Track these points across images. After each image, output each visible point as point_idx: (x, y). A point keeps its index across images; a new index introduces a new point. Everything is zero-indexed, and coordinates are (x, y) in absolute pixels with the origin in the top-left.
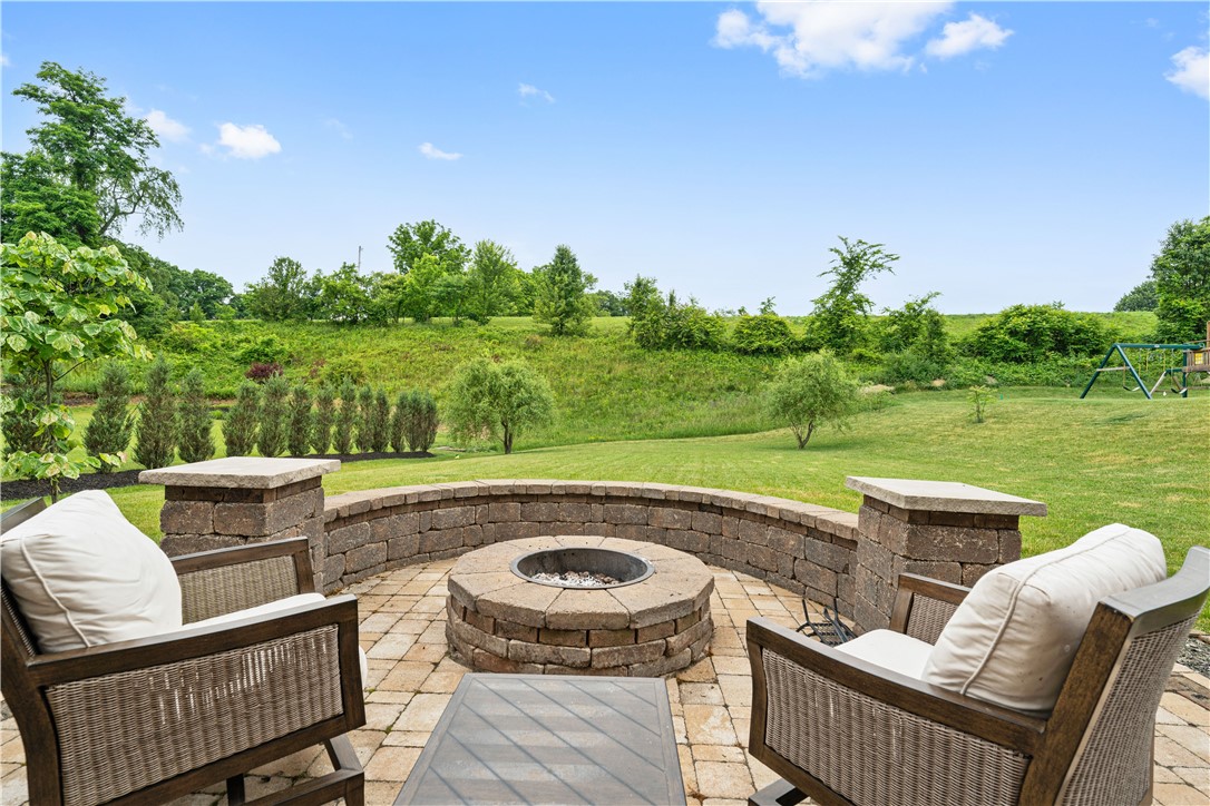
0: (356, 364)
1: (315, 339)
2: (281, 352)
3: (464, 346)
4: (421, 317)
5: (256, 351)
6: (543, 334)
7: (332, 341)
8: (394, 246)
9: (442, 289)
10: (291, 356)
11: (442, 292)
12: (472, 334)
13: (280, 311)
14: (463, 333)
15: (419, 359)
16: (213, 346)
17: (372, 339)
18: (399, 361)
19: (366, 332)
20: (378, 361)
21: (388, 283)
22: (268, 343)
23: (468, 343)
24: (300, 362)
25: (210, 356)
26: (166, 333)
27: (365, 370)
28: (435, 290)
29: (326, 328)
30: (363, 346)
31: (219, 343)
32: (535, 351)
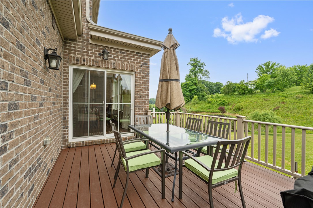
0: (241, 105)
1: (234, 99)
2: (226, 103)
3: (273, 99)
4: (263, 91)
5: (221, 103)
6: (306, 93)
7: (238, 99)
8: (257, 71)
9: (267, 83)
10: (229, 103)
11: (267, 84)
12: (277, 95)
13: (228, 93)
14: (274, 94)
15: (259, 103)
16: (214, 102)
17: (248, 98)
18: (253, 104)
19: (246, 96)
20: (248, 104)
21: (252, 83)
22: (224, 101)
23: (275, 98)
24: (230, 105)
25: (214, 104)
26: (207, 100)
27: (244, 107)
28: (265, 84)
29: (237, 96)
30: (245, 100)
31: (215, 101)
32: (299, 100)
